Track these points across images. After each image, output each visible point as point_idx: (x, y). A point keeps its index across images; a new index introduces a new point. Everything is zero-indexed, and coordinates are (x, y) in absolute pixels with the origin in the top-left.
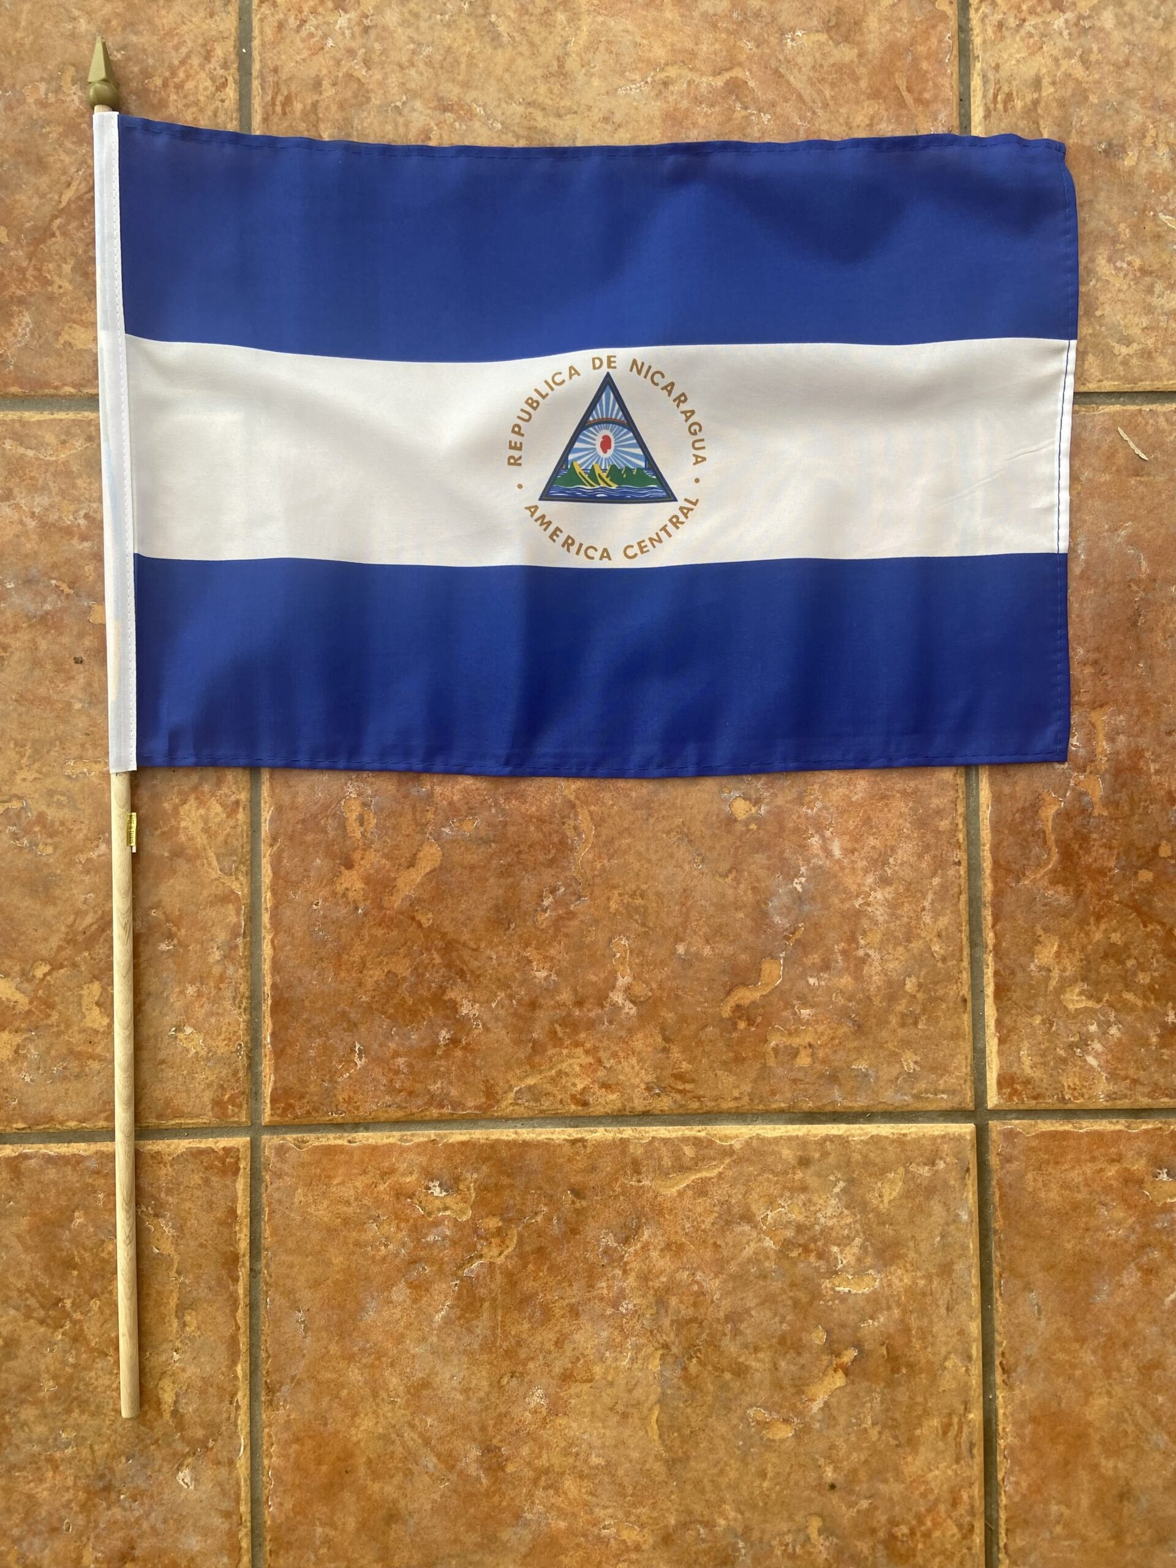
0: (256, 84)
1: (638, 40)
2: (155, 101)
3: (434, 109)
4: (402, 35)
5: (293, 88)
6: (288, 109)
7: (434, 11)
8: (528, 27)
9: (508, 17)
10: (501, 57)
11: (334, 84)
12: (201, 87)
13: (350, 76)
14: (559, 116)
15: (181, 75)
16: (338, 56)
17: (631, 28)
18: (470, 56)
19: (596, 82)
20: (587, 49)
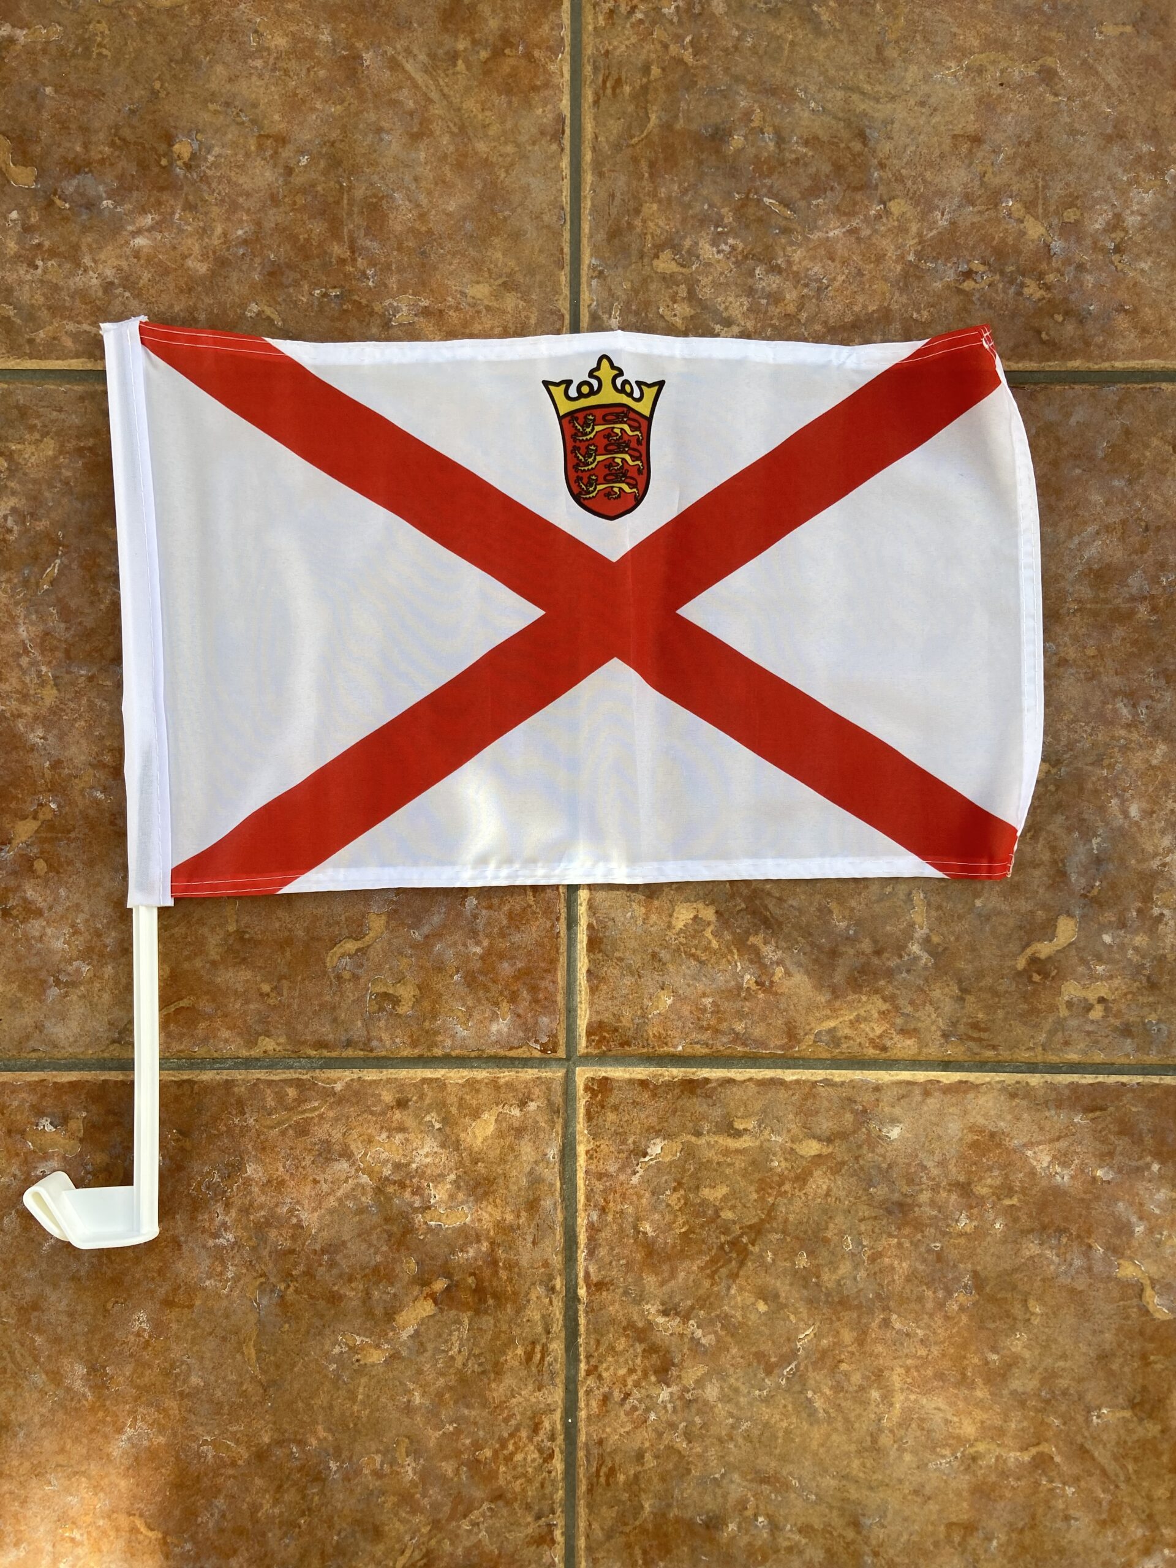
0: (581, 1454)
1: (949, 1417)
2: (485, 1473)
3: (751, 1481)
4: (721, 1409)
5: (617, 1459)
6: (611, 1480)
7: (752, 1386)
8: (843, 1404)
9: (823, 1394)
10: (817, 1434)
11: (657, 1457)
12: (529, 1459)
13: (670, 1448)
14: (871, 1488)
15: (511, 1447)
16: (661, 1429)
17: (943, 1406)
18: (787, 1432)
19: (907, 1457)
20: (900, 1425)
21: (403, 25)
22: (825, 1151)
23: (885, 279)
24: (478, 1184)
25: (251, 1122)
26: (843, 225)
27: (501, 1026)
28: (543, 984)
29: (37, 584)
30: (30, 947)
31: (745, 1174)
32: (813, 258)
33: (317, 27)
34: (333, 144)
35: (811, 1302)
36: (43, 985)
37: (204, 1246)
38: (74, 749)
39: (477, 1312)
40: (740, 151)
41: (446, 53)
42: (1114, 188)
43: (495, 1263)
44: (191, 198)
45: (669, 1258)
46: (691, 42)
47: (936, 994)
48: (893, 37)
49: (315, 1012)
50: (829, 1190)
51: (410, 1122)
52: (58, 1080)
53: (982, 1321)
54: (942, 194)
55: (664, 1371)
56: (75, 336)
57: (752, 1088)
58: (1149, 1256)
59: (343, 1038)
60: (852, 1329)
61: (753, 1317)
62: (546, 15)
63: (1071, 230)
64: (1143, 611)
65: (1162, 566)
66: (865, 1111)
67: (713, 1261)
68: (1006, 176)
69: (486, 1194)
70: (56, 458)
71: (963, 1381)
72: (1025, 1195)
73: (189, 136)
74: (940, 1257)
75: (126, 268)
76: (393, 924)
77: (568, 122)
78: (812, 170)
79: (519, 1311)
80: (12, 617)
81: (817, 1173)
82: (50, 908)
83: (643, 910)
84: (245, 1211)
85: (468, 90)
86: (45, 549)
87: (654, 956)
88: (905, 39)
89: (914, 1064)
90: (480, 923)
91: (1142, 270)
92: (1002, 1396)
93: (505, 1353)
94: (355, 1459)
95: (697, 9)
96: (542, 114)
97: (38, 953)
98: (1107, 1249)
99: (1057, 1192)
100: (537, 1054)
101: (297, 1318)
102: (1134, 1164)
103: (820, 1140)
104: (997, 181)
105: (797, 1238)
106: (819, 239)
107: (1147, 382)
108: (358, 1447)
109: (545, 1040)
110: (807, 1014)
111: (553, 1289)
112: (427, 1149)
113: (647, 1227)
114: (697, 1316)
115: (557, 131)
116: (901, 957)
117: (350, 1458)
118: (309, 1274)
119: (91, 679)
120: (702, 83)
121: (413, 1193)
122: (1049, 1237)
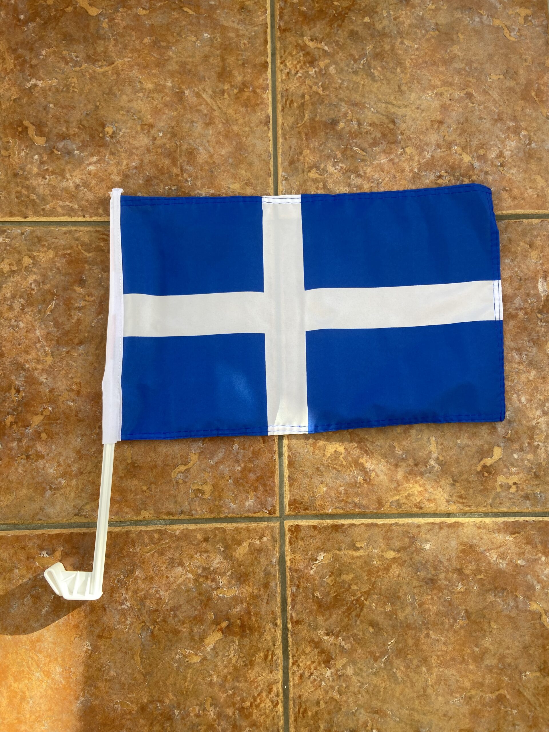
0: (291, 703)
1: (458, 679)
2: (247, 713)
3: (369, 712)
4: (354, 679)
5: (308, 704)
6: (305, 715)
7: (369, 668)
8: (410, 674)
9: (400, 670)
10: (398, 689)
11: (326, 703)
12: (267, 706)
13: (332, 698)
14: (424, 714)
15: (258, 701)
16: (327, 689)
17: (455, 673)
18: (385, 688)
19: (440, 699)
20: (436, 683)
21: (202, 79)
22: (397, 556)
23: (405, 179)
24: (241, 576)
25: (138, 550)
26: (387, 158)
27: (250, 503)
28: (269, 483)
29: (45, 312)
30: (38, 472)
31: (361, 567)
32: (375, 171)
33: (165, 80)
34: (173, 128)
35: (394, 627)
36: (44, 489)
37: (116, 609)
38: (60, 383)
39: (242, 637)
40: (343, 129)
41: (220, 91)
42: (499, 141)
43: (249, 613)
44: (113, 150)
45: (329, 608)
46: (322, 85)
47: (443, 483)
48: (405, 82)
49: (167, 499)
50: (399, 574)
51: (210, 548)
52: (50, 533)
53: (470, 633)
54: (428, 145)
55: (328, 662)
56: (63, 207)
57: (363, 528)
58: (543, 599)
59: (179, 510)
60: (412, 639)
61: (367, 635)
62: (261, 75)
63: (482, 158)
64: (521, 314)
65: (528, 295)
66: (414, 537)
67: (349, 609)
68: (454, 137)
69: (245, 581)
70: (54, 258)
71: (464, 661)
72: (487, 573)
73: (112, 124)
74: (450, 604)
75: (85, 179)
76: (201, 457)
77: (271, 118)
78: (373, 136)
79: (261, 635)
80: (33, 327)
81: (394, 566)
82: (48, 455)
83: (312, 448)
84: (135, 592)
85: (229, 105)
86: (48, 297)
87: (318, 469)
88: (410, 82)
89: (435, 515)
90: (240, 456)
91: (512, 174)
92: (481, 668)
93: (255, 656)
94: (186, 709)
95: (324, 72)
96: (260, 115)
97: (42, 475)
98: (524, 597)
99: (501, 572)
100: (267, 515)
101: (159, 642)
102: (534, 557)
103: (394, 550)
104: (450, 139)
105: (386, 597)
106: (377, 164)
107: (517, 219)
108: (188, 703)
109: (270, 508)
110: (386, 493)
111: (276, 625)
112: (217, 561)
113: (318, 594)
114: (342, 635)
115: (267, 122)
116: (426, 466)
117: (185, 708)
118: (165, 621)
119: (68, 352)
120: (326, 102)
121: (212, 581)
122: (498, 592)
